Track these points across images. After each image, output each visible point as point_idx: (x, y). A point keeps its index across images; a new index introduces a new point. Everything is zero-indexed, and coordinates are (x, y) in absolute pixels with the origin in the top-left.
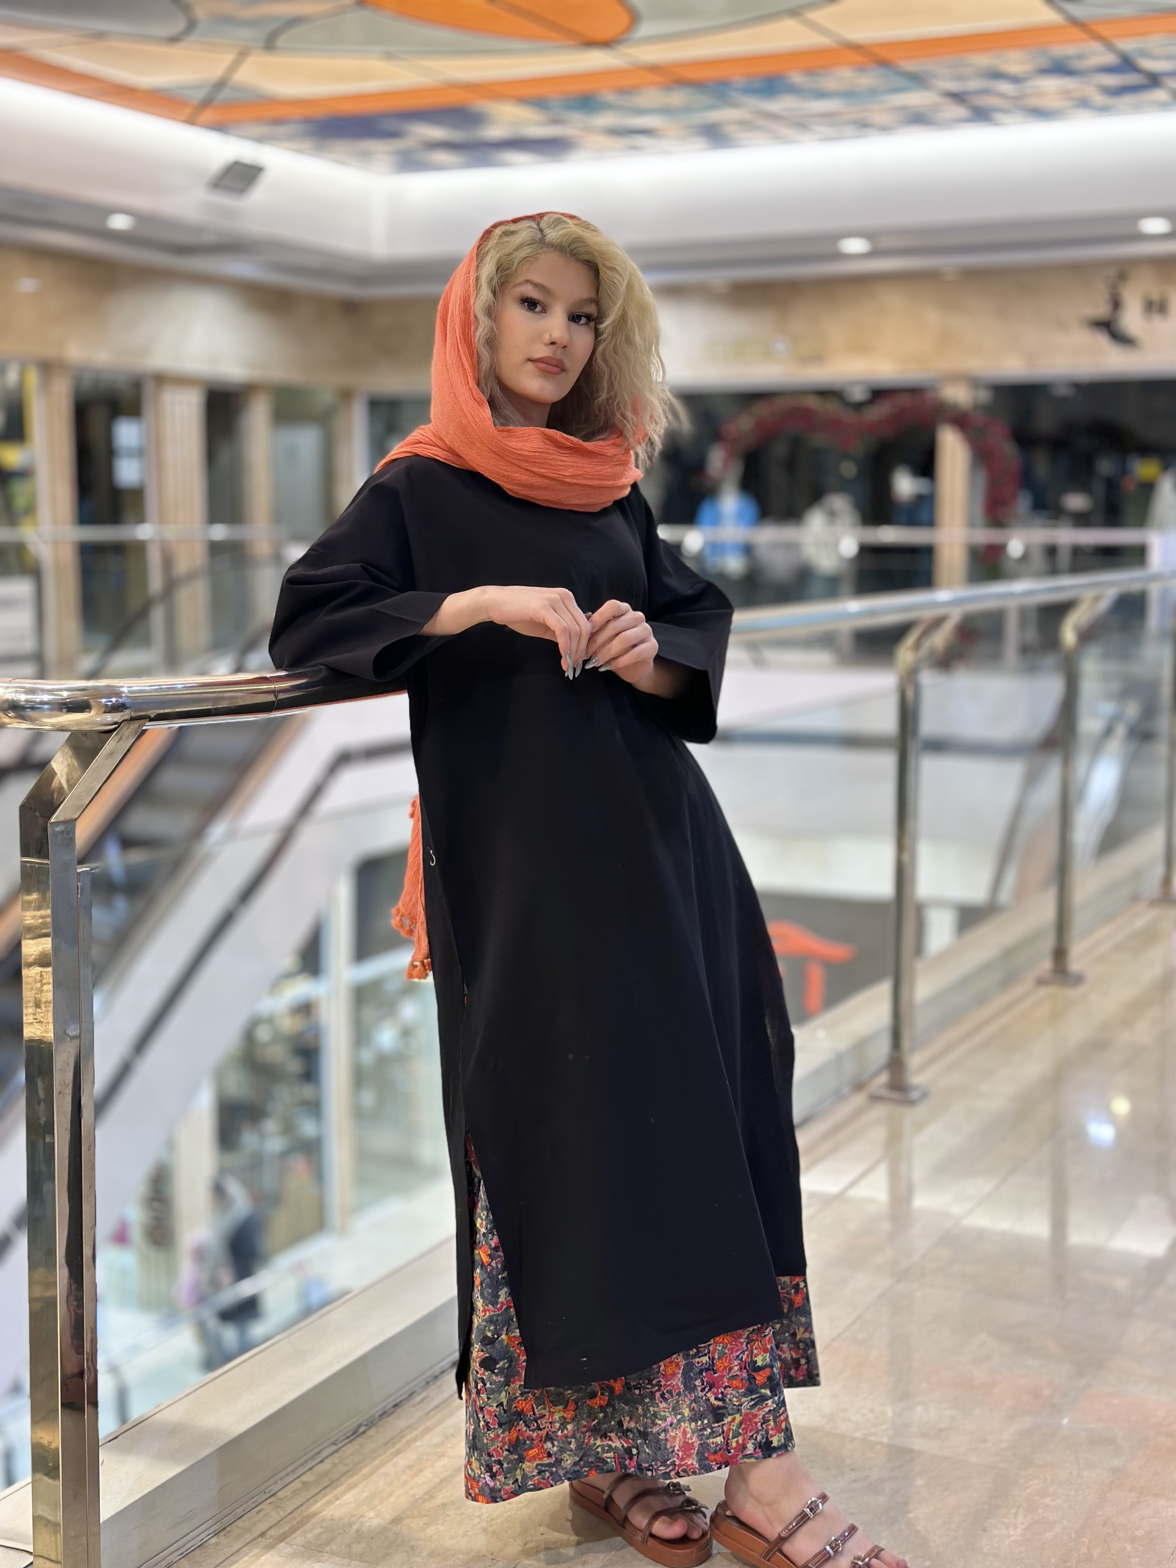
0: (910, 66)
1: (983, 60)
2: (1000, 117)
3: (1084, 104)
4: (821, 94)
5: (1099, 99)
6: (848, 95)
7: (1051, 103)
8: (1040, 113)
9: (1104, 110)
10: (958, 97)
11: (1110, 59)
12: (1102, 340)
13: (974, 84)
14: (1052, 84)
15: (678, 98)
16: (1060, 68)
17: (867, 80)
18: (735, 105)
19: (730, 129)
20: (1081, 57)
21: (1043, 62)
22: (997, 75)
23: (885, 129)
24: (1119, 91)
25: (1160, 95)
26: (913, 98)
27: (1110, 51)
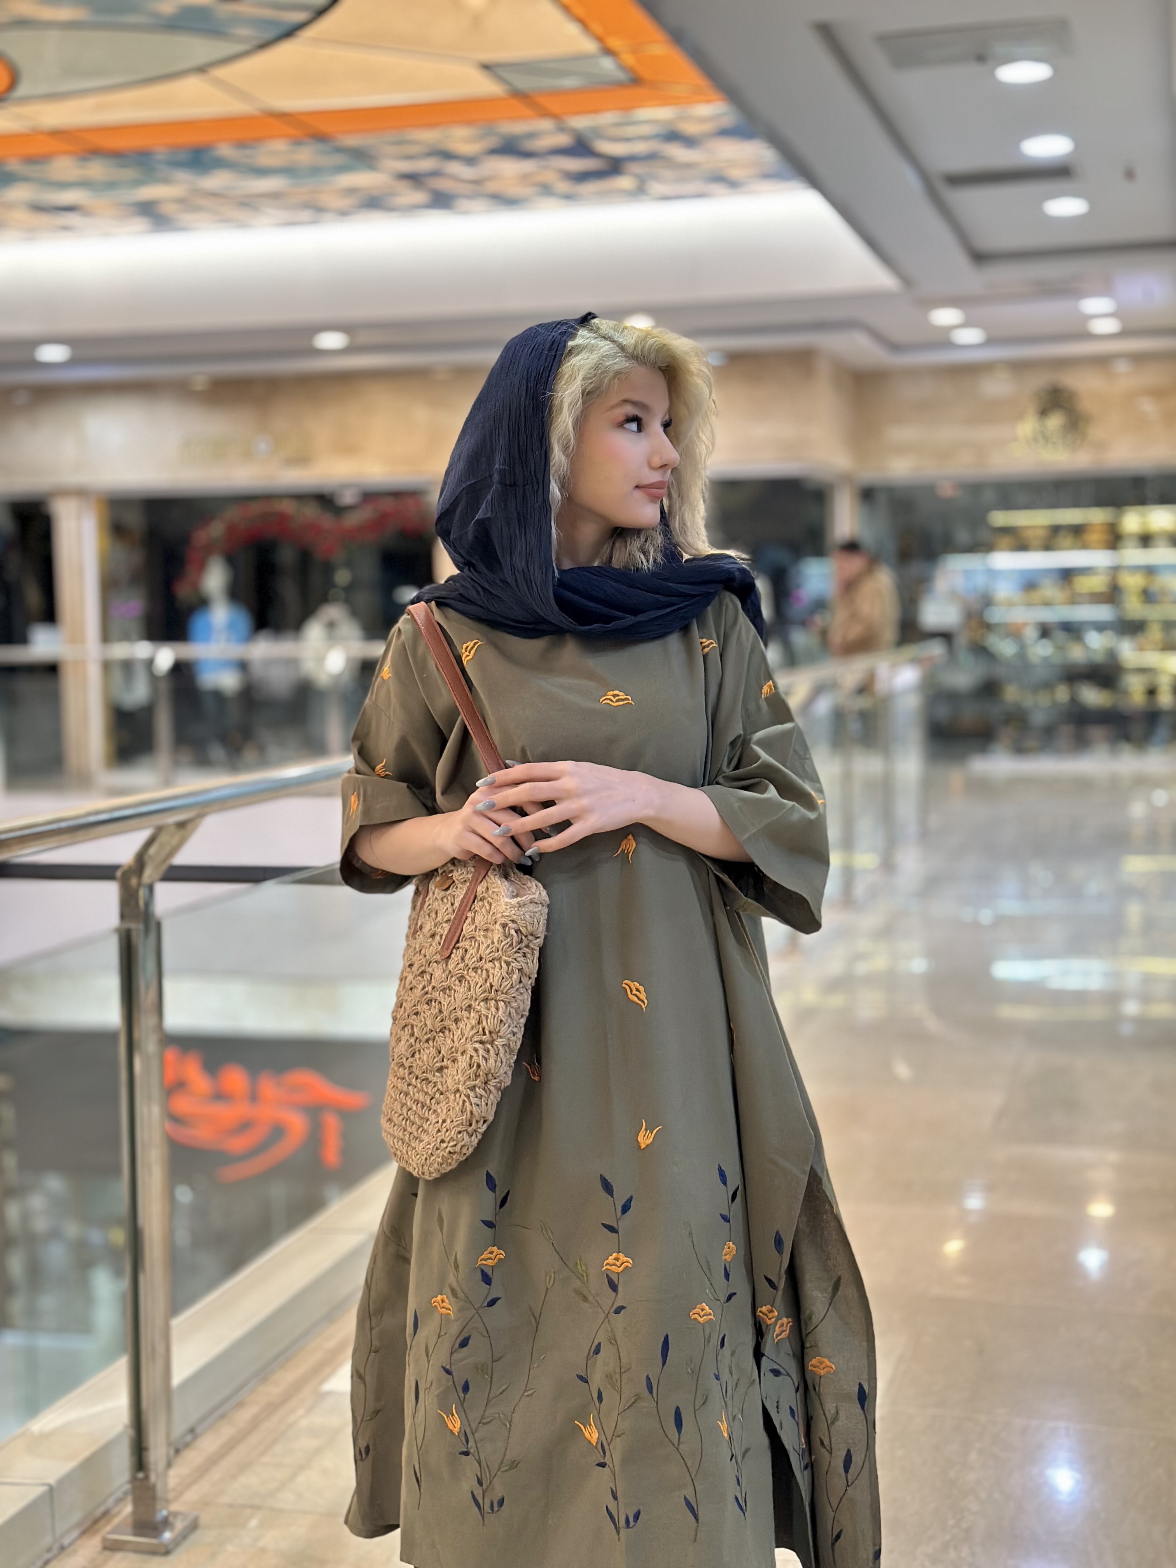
0: (351, 141)
1: (428, 136)
2: (464, 204)
3: (546, 190)
4: (260, 171)
5: (563, 186)
6: (288, 171)
8: (505, 201)
9: (568, 197)
10: (413, 179)
11: (563, 140)
13: (426, 165)
14: (508, 167)
15: (96, 170)
16: (512, 149)
17: (306, 155)
18: (166, 181)
19: (168, 209)
20: (532, 135)
21: (492, 142)
22: (448, 156)
23: (343, 213)
24: (582, 177)
25: (624, 182)
26: (363, 179)
27: (562, 129)
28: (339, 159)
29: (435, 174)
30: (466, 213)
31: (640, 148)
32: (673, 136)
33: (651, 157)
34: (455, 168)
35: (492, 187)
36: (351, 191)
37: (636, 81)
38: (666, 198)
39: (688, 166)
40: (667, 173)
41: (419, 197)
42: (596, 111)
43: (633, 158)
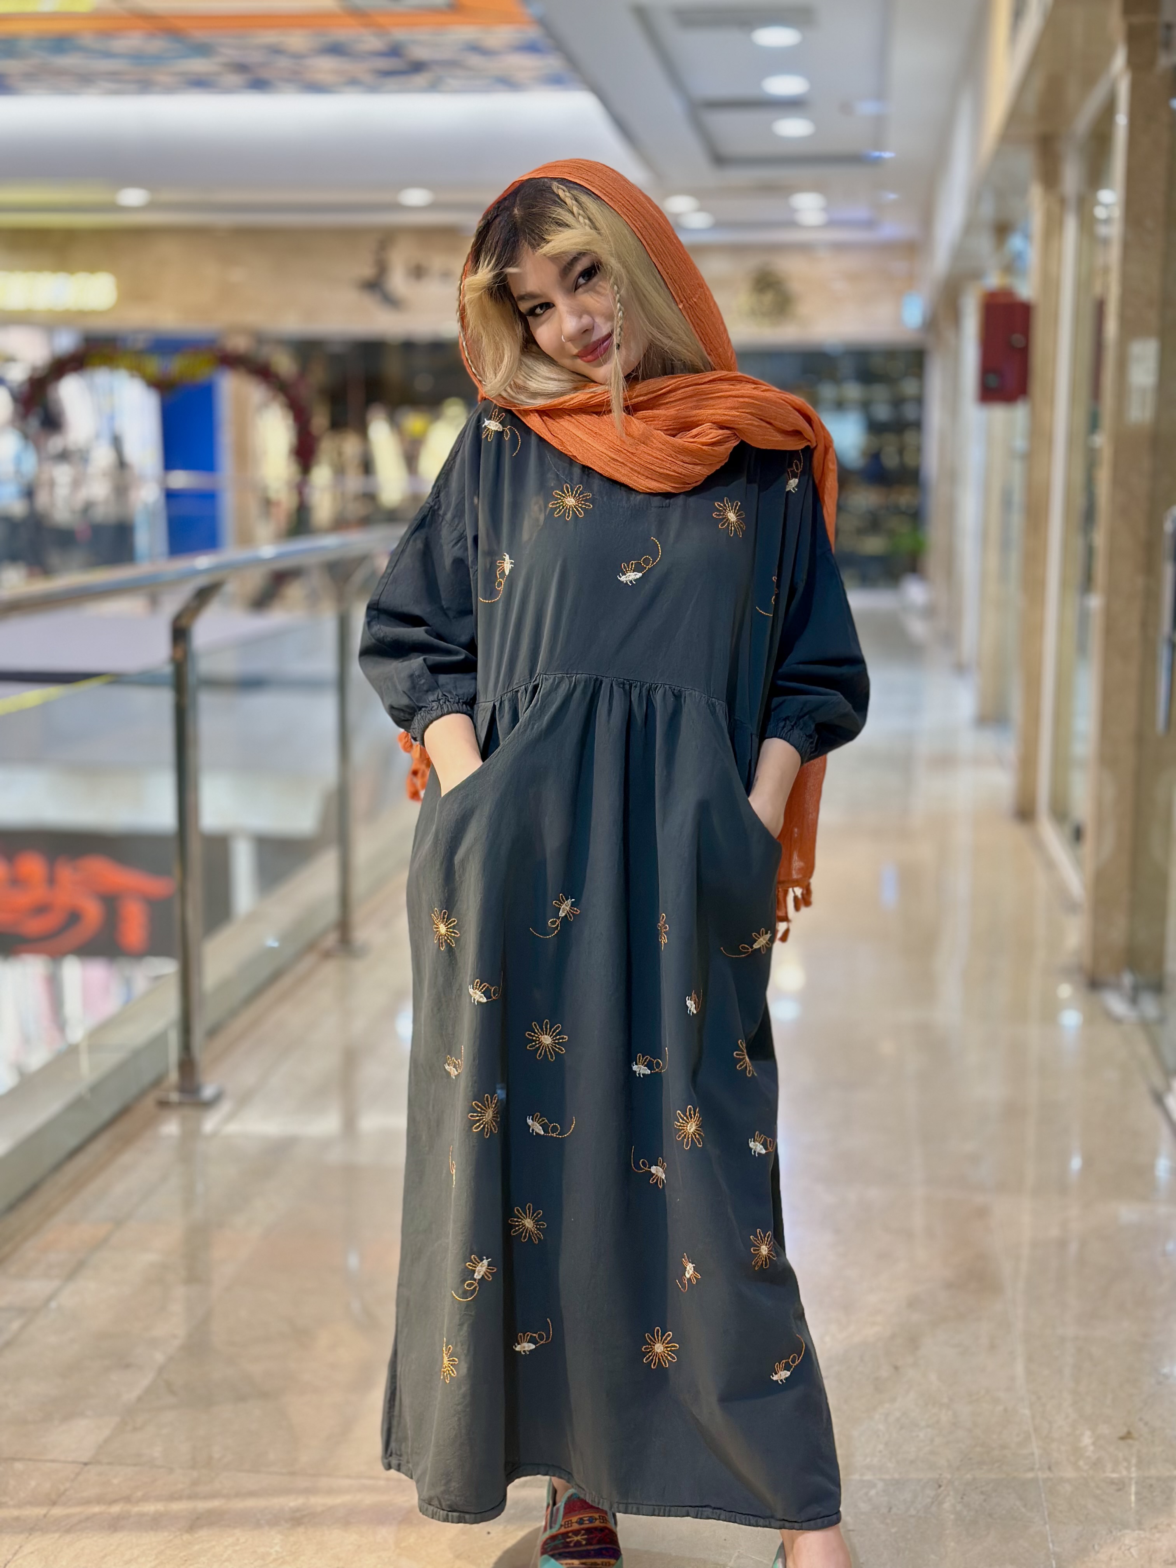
0: (198, 38)
1: (267, 37)
2: (276, 87)
4: (108, 55)
5: (370, 79)
7: (324, 79)
8: (315, 87)
11: (381, 46)
12: (372, 301)
14: (328, 63)
16: (336, 50)
17: (156, 45)
19: (14, 79)
20: (355, 40)
21: (323, 43)
23: (169, 90)
24: (387, 73)
25: (422, 79)
27: (381, 38)
28: (182, 50)
29: (263, 65)
30: (277, 93)
31: (446, 55)
32: (475, 49)
33: (454, 63)
35: (307, 77)
36: (183, 73)
39: (480, 70)
40: (461, 75)
41: (240, 81)
43: (437, 62)
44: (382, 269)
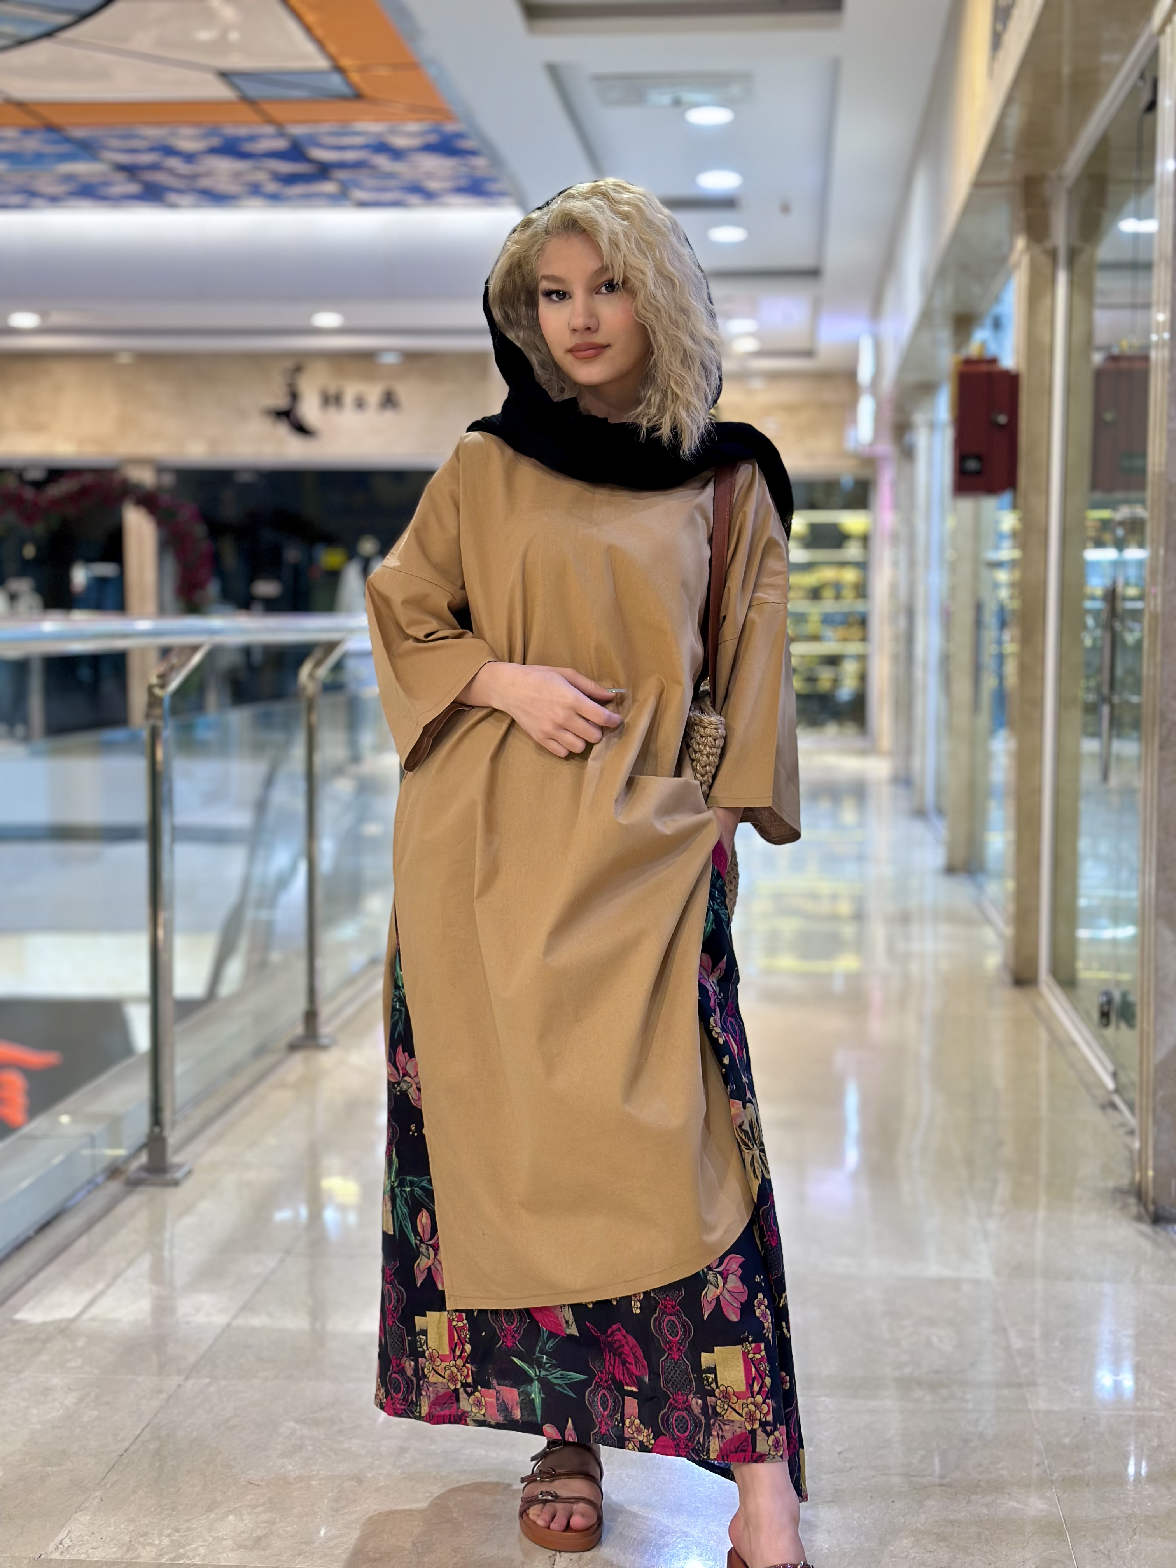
0: (79, 133)
1: (155, 132)
2: (172, 197)
3: (255, 190)
5: (272, 187)
6: (11, 157)
7: (224, 185)
8: (214, 198)
9: (275, 198)
10: (130, 171)
11: (281, 144)
12: (283, 430)
13: (146, 158)
14: (224, 166)
16: (232, 149)
20: (253, 138)
21: (215, 142)
22: (169, 151)
23: (54, 200)
24: (290, 179)
25: (329, 187)
26: (82, 168)
27: (281, 134)
28: (64, 148)
29: (154, 167)
30: (173, 206)
31: (350, 156)
32: (382, 148)
33: (358, 165)
34: (174, 163)
35: (205, 183)
36: (69, 178)
37: (358, 96)
38: (363, 204)
39: (391, 175)
40: (370, 182)
41: (133, 188)
42: (317, 122)
43: (342, 165)
44: (294, 396)
